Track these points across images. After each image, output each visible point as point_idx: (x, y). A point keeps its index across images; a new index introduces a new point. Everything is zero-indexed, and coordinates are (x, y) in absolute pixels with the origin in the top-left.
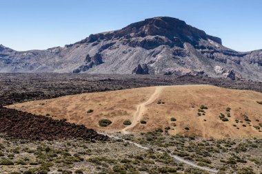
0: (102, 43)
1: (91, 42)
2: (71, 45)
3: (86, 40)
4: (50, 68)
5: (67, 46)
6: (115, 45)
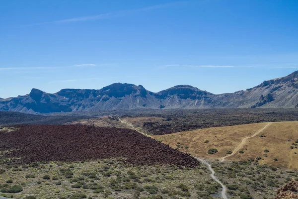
0: (273, 86)
1: (264, 86)
2: (251, 89)
3: (261, 85)
4: (236, 105)
5: (248, 90)
6: (283, 88)
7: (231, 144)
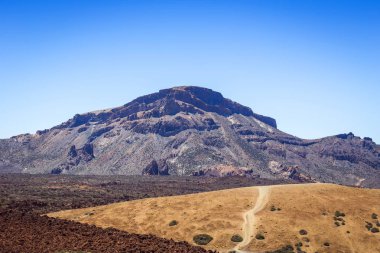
0: (93, 127)
2: (45, 131)
3: (68, 123)
4: (17, 166)
5: (40, 133)
6: (115, 131)
7: (229, 226)
